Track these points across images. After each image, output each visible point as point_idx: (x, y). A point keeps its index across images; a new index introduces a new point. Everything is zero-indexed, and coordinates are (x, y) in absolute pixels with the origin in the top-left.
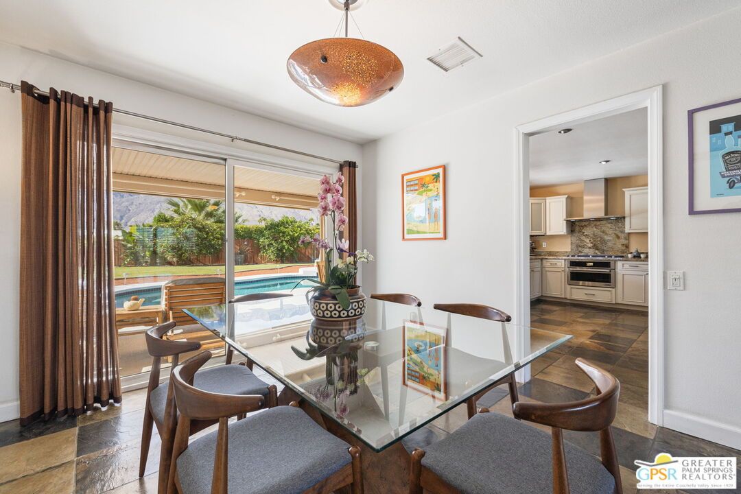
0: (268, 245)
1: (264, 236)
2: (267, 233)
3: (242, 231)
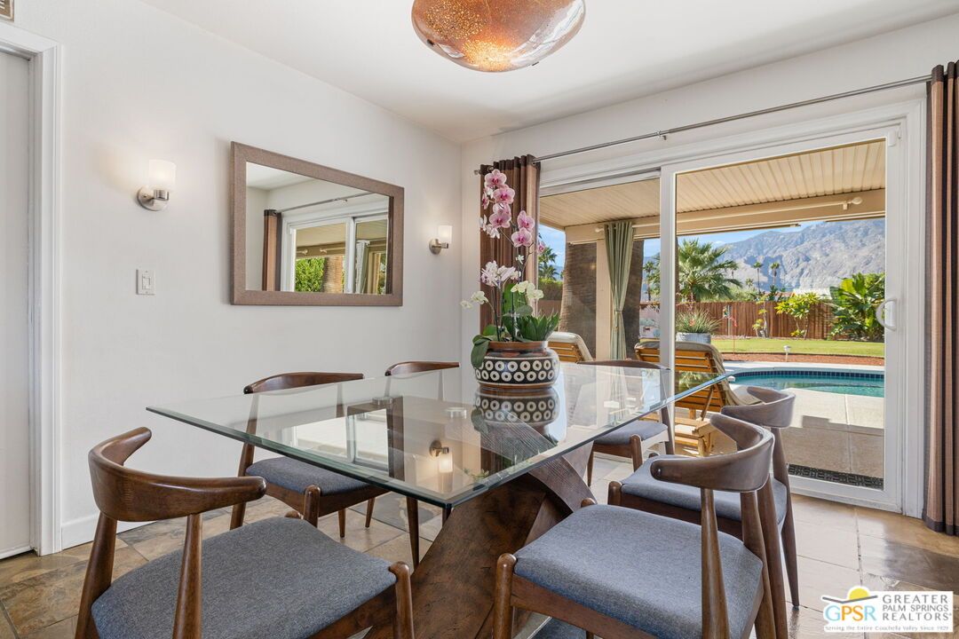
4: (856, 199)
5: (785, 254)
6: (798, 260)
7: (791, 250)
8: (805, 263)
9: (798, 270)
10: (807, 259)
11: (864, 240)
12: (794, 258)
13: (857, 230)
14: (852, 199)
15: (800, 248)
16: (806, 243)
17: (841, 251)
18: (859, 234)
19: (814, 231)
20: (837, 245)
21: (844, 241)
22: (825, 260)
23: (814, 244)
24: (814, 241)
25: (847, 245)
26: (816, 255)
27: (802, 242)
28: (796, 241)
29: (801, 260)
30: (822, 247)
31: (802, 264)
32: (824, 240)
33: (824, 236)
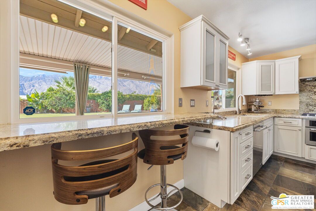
0: (102, 103)
1: (100, 98)
2: (102, 97)
3: (91, 96)
4: (128, 73)
5: (25, 84)
6: (30, 86)
7: (27, 83)
8: (33, 87)
9: (30, 89)
10: (34, 86)
11: (51, 83)
12: (28, 85)
13: (49, 80)
14: (127, 73)
15: (31, 82)
16: (33, 81)
17: (45, 85)
18: (50, 81)
19: (36, 78)
20: (44, 83)
21: (46, 82)
22: (40, 87)
23: (36, 82)
24: (36, 81)
25: (46, 84)
26: (37, 85)
27: (32, 81)
28: (30, 80)
29: (31, 86)
30: (38, 83)
31: (32, 88)
32: (39, 81)
33: (39, 80)
